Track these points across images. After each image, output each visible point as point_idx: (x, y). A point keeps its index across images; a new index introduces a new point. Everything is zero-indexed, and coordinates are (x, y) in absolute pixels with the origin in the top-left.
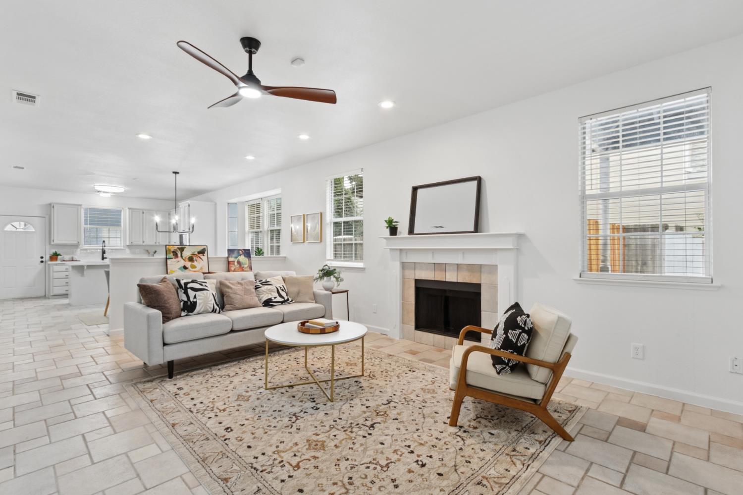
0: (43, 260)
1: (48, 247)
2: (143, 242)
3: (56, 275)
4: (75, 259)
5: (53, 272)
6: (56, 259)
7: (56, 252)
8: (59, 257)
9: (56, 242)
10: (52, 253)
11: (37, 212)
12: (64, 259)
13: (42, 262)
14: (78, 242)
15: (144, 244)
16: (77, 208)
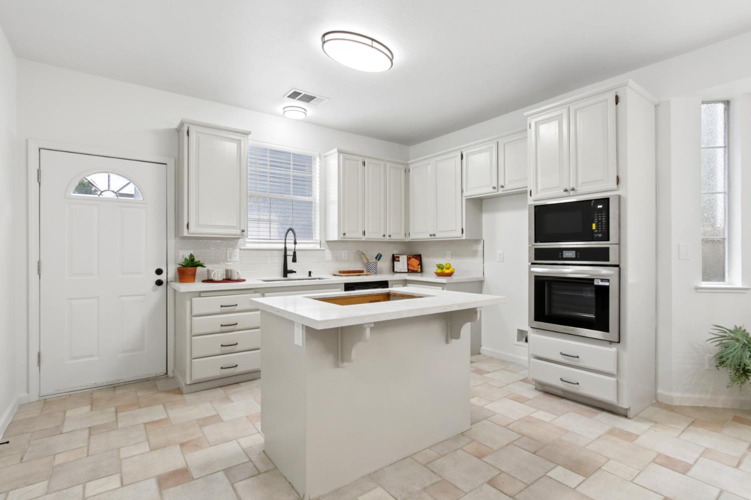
0: (162, 277)
1: (172, 242)
2: (364, 233)
3: (200, 324)
4: (236, 278)
5: (192, 316)
6: (192, 278)
7: (191, 256)
8: (199, 269)
9: (195, 230)
10: (181, 260)
11: (149, 149)
12: (212, 277)
13: (159, 283)
14: (243, 231)
15: (364, 238)
16: (239, 140)
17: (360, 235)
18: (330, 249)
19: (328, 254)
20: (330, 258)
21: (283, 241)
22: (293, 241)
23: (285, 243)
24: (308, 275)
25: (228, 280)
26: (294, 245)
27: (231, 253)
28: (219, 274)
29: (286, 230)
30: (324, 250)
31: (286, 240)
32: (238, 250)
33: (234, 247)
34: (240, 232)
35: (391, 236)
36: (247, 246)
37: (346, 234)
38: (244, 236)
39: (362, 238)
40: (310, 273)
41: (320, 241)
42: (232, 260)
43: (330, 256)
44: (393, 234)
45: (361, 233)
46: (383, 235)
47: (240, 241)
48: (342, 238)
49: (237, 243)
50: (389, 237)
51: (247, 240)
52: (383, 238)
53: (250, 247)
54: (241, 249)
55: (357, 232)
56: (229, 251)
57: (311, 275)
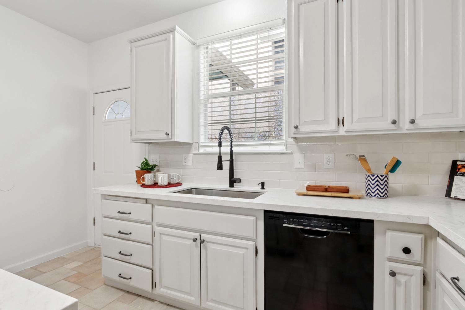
14: (167, 134)
15: (342, 131)
16: (166, 40)
17: (333, 125)
21: (229, 144)
23: (231, 146)
24: (261, 187)
25: (170, 185)
26: (219, 148)
27: (186, 158)
30: (292, 153)
31: (231, 142)
32: (191, 155)
33: (189, 152)
34: (166, 136)
35: (413, 122)
36: (202, 151)
37: (299, 127)
38: (171, 139)
39: (338, 131)
40: (263, 184)
41: (286, 141)
42: (187, 164)
43: (300, 162)
44: (417, 117)
45: (335, 122)
46: (394, 122)
47: (194, 145)
48: (294, 134)
49: (191, 147)
50: (412, 125)
51: (201, 144)
52: (393, 127)
53: (205, 152)
54: (194, 154)
55: (325, 121)
56: (184, 156)
57: (265, 188)
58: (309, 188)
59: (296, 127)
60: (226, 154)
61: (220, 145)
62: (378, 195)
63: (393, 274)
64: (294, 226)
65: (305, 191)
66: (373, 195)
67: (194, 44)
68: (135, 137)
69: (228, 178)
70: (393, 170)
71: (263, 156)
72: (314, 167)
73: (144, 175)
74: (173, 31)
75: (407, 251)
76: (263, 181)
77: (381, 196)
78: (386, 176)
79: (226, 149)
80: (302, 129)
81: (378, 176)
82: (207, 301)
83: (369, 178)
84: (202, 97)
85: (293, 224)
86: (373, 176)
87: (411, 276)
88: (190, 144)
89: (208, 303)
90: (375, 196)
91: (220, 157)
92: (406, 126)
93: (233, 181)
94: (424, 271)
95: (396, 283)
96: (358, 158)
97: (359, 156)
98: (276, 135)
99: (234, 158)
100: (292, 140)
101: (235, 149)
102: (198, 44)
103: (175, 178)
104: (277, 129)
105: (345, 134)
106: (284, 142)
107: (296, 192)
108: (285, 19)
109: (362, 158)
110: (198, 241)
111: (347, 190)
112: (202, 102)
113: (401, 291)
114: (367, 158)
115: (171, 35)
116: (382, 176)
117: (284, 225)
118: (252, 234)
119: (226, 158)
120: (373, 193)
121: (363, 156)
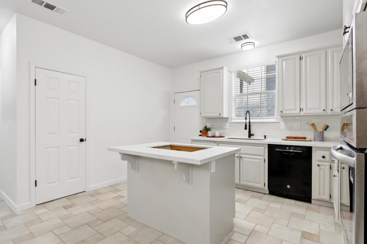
2: (302, 109)
7: (206, 126)
14: (220, 114)
15: (302, 113)
16: (219, 72)
18: (285, 122)
19: (282, 125)
20: (284, 128)
22: (245, 118)
23: (250, 119)
24: (264, 137)
25: (220, 137)
26: (245, 120)
27: (225, 125)
28: (217, 134)
29: (245, 112)
30: (279, 122)
31: (250, 117)
32: (228, 123)
34: (219, 115)
35: (332, 110)
36: (233, 121)
37: (283, 112)
38: (221, 116)
39: (300, 113)
40: (265, 136)
41: (277, 117)
42: (225, 128)
43: (283, 127)
44: (334, 108)
45: (299, 110)
46: (324, 110)
47: (229, 118)
48: (281, 114)
49: (228, 120)
50: (331, 111)
51: (233, 118)
52: (324, 112)
53: (234, 122)
54: (230, 123)
55: (294, 109)
56: (224, 123)
57: (266, 138)
58: (287, 137)
59: (281, 112)
60: (248, 123)
61: (246, 119)
62: (318, 140)
63: (318, 165)
64: (280, 150)
65: (285, 138)
66: (316, 140)
67: (229, 71)
68: (202, 115)
69: (248, 134)
70: (325, 130)
71: (265, 124)
72: (290, 129)
73: (208, 132)
74: (222, 68)
75: (324, 157)
76: (265, 135)
77: (320, 141)
78: (322, 132)
79: (248, 121)
80: (284, 112)
81: (318, 132)
82: (243, 181)
83: (315, 133)
84: (233, 96)
85: (280, 149)
86: (316, 132)
87: (326, 166)
88: (228, 118)
89: (243, 182)
90: (317, 140)
91: (246, 124)
92: (329, 112)
93: (250, 135)
94: (330, 164)
95: (320, 169)
96: (311, 124)
97: (312, 124)
98: (272, 114)
99: (251, 125)
100: (280, 116)
101: (251, 121)
102: (232, 71)
103: (221, 134)
104: (272, 111)
105: (303, 115)
106: (276, 117)
107: (281, 139)
108: (276, 61)
109: (313, 125)
110: (239, 157)
111: (305, 138)
112: (233, 98)
113: (322, 172)
114: (316, 124)
115: (221, 70)
116: (320, 132)
117: (276, 150)
118: (263, 154)
119: (248, 124)
120: (316, 139)
121: (314, 124)
